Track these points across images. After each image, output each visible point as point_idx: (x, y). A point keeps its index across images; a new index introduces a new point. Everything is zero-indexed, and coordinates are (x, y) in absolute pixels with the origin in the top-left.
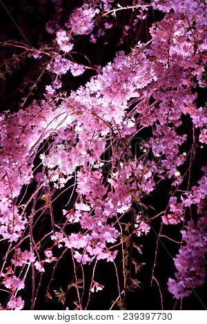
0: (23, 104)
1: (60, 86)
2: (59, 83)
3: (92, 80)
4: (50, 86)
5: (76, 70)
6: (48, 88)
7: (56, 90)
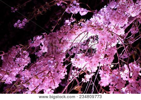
0: (52, 30)
1: (74, 21)
2: (73, 19)
3: (94, 17)
4: (68, 20)
5: (82, 12)
6: (67, 21)
7: (72, 22)
